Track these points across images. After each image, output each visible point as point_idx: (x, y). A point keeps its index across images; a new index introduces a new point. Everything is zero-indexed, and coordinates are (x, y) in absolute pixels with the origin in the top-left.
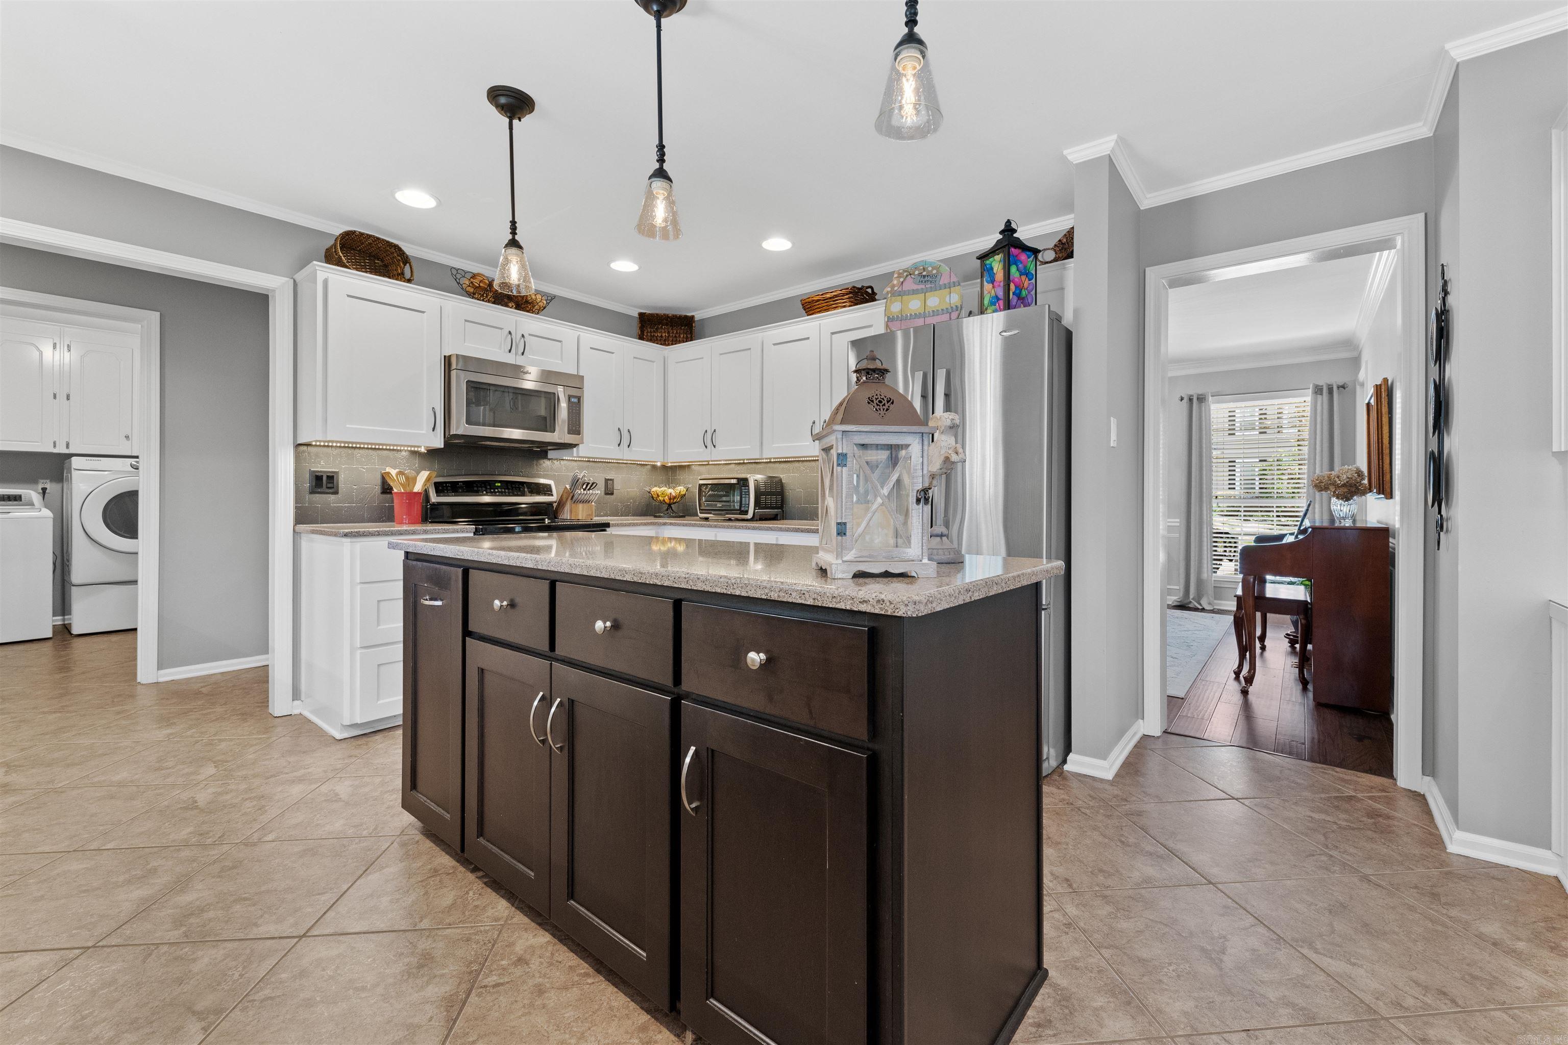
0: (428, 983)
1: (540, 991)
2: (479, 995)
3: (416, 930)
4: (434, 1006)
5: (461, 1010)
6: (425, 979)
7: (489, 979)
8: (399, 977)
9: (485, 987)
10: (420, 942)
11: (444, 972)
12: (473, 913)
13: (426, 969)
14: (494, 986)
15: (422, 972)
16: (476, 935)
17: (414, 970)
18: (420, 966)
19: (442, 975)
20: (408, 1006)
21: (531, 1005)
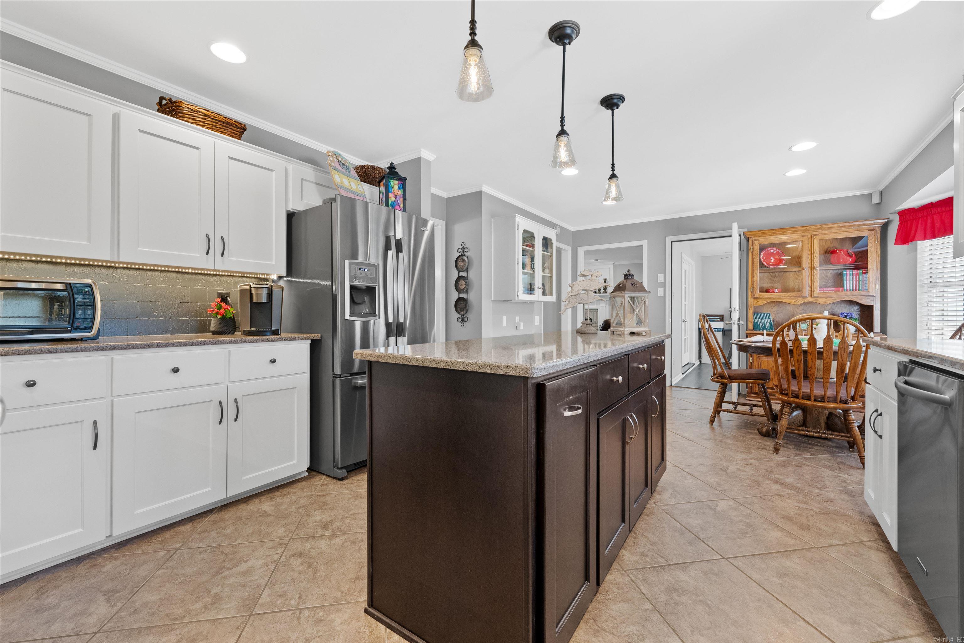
0: (682, 581)
1: (653, 544)
2: (671, 560)
3: (655, 608)
4: (690, 572)
5: (683, 563)
6: (681, 584)
7: (662, 561)
8: (689, 595)
9: (666, 560)
10: (662, 600)
11: (671, 579)
12: (625, 587)
13: (675, 587)
14: (663, 558)
15: (678, 587)
16: (639, 578)
17: (680, 591)
18: (676, 590)
19: (673, 578)
20: (698, 581)
21: (662, 544)
